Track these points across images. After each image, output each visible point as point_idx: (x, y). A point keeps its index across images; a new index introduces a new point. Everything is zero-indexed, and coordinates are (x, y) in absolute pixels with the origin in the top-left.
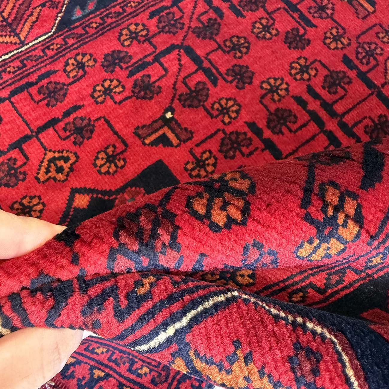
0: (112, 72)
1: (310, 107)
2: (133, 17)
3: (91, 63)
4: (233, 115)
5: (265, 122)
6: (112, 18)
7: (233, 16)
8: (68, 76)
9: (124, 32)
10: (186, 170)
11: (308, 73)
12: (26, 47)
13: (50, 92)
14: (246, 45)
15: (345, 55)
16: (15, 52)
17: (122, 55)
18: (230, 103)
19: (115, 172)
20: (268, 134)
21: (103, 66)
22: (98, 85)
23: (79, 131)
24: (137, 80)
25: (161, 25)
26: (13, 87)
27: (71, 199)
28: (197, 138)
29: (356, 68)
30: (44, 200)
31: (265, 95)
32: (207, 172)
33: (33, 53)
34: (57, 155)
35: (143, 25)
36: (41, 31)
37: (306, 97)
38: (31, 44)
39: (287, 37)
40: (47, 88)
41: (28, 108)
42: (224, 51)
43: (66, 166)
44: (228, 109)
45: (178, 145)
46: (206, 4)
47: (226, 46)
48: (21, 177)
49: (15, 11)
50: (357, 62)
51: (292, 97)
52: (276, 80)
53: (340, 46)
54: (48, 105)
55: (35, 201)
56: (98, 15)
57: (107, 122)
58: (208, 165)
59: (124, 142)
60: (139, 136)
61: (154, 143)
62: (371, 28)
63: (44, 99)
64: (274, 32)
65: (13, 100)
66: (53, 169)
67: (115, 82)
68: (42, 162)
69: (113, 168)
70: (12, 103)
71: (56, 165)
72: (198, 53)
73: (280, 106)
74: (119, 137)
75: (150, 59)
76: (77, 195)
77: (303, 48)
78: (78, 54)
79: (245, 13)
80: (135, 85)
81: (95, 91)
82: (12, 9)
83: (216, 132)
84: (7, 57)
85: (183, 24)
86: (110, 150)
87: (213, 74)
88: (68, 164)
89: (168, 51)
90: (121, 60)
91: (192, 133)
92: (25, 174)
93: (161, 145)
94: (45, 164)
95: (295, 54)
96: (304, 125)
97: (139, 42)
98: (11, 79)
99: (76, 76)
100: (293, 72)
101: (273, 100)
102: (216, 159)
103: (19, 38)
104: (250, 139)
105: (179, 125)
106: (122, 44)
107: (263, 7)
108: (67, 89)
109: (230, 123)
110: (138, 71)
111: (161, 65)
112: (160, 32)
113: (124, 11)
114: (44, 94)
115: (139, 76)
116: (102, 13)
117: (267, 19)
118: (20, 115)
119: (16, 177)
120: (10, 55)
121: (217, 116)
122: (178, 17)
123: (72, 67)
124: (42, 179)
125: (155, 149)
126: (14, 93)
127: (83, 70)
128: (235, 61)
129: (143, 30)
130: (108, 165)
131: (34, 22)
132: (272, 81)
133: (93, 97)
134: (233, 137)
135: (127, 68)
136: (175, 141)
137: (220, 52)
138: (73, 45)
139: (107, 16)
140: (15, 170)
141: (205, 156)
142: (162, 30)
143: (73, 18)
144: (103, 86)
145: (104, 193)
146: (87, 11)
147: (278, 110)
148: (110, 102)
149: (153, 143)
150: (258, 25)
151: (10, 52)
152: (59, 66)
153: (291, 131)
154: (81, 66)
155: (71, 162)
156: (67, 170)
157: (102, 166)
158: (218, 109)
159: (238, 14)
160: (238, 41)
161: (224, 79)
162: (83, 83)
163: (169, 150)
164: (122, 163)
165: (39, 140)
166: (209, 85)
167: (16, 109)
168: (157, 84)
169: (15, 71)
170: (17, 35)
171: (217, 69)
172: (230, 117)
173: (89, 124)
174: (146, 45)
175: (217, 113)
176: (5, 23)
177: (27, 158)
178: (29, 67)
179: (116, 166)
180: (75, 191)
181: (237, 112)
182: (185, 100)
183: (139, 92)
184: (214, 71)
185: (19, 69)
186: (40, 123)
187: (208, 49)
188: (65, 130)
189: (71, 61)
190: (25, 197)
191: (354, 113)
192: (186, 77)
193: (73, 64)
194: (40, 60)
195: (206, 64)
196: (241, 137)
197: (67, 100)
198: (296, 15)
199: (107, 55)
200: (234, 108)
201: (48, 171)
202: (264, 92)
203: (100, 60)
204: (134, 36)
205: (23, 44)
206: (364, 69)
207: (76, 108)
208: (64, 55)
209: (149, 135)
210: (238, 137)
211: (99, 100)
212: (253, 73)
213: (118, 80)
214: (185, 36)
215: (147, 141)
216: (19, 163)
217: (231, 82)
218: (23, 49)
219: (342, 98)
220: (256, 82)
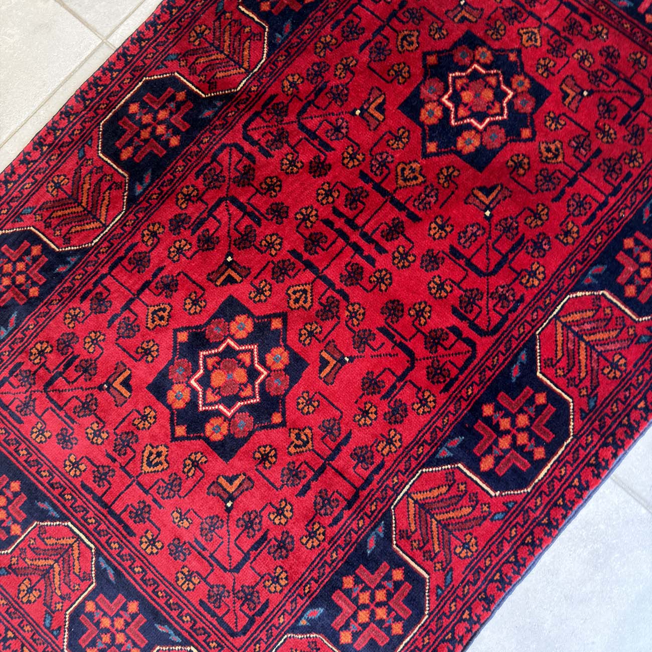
0: (179, 233)
1: (336, 226)
2: (183, 181)
3: (161, 230)
4: (278, 247)
5: (302, 246)
6: (166, 186)
7: (263, 159)
8: (147, 245)
9: (179, 197)
10: (251, 298)
11: (332, 196)
12: (108, 229)
13: (138, 261)
14: (279, 183)
15: (361, 172)
16: (102, 235)
17: (182, 217)
18: (274, 238)
19: (201, 311)
20: (306, 256)
21: (171, 231)
22: (171, 247)
23: (167, 286)
24: (199, 235)
25: (206, 183)
26: (109, 264)
27: (175, 337)
28: (254, 272)
29: (372, 180)
30: (157, 342)
31: (300, 224)
32: (266, 296)
33: (115, 232)
34: (156, 308)
35: (193, 186)
36: (116, 212)
37: (332, 218)
38: (111, 225)
39: (311, 167)
40: (134, 258)
41: (125, 277)
42: (262, 194)
43: (165, 314)
44: (272, 243)
45: (242, 281)
46: (238, 153)
47: (262, 188)
48: (136, 329)
49: (90, 199)
50: (371, 175)
51: (322, 220)
52: (306, 209)
53: (356, 163)
54: (139, 272)
55: (151, 344)
56: (155, 186)
57: (186, 275)
58: (266, 291)
59: (201, 288)
60: (211, 280)
61: (224, 283)
62: (381, 138)
63: (135, 267)
64: (299, 165)
65: (112, 274)
66: (156, 318)
67: (183, 242)
68: (147, 315)
69: (198, 309)
70: (112, 276)
71: (157, 315)
72: (241, 200)
73: (312, 231)
74: (197, 285)
75: (205, 215)
76: (178, 333)
77: (326, 174)
78: (149, 225)
79: (272, 152)
80: (199, 240)
81: (170, 252)
82: (88, 199)
83: (267, 264)
84: (97, 240)
85: (224, 177)
86: (193, 296)
87: (256, 216)
88: (166, 313)
89: (218, 204)
90: (183, 221)
91: (249, 269)
92: (138, 326)
93: (229, 284)
94: (150, 316)
95: (320, 181)
96: (334, 242)
97: (193, 202)
98: (106, 257)
99: (152, 244)
100: (320, 198)
101: (307, 227)
102: (270, 285)
103: (101, 222)
104: (293, 264)
105: (239, 265)
106: (181, 208)
107: (287, 142)
108: (149, 256)
109: (276, 254)
110: (199, 228)
111: (215, 218)
112: (207, 190)
113: (175, 177)
114: (134, 264)
115: (200, 232)
116: (158, 183)
117: (292, 154)
118: (122, 284)
119: (133, 330)
120: (99, 238)
121: (265, 251)
122: (218, 172)
123: (148, 237)
124: (151, 328)
125: (225, 288)
126: (112, 268)
127: (157, 237)
128: (272, 200)
129: (193, 191)
130: (194, 307)
131: (108, 206)
132: (304, 211)
133: (170, 258)
134: (280, 265)
135: (189, 228)
136: (238, 278)
137: (258, 195)
138: (143, 218)
139: (162, 185)
140: (131, 325)
141: (262, 285)
142: (209, 187)
143: (137, 194)
144: (175, 247)
145: (197, 327)
146: (145, 185)
147: (311, 235)
148: (184, 259)
149: (222, 284)
150: (285, 161)
151: (98, 236)
152: (137, 239)
153: (323, 250)
154: (154, 234)
155: (168, 311)
156: (166, 317)
157: (190, 309)
158: (265, 245)
159: (267, 154)
160: (272, 181)
161: (266, 218)
162: (160, 249)
163: (236, 286)
164: (204, 303)
165: (141, 300)
166: (255, 226)
167: (117, 281)
168: (215, 235)
169: (107, 251)
170: (98, 220)
171: (259, 211)
172: (275, 249)
173: (173, 280)
174: (199, 204)
175: (265, 248)
176: (86, 212)
177: (136, 315)
178: (116, 245)
179: (200, 307)
180: (176, 331)
181: (280, 244)
182: (239, 244)
183: (203, 245)
184: (257, 213)
185: (109, 248)
186: (137, 287)
187: (249, 195)
188: (157, 288)
189: (146, 232)
190: (143, 343)
191: (372, 222)
192: (236, 225)
193: (148, 234)
194: (123, 237)
195: (249, 209)
196: (287, 263)
197: (152, 264)
198: (316, 143)
199: (171, 220)
200: (278, 242)
201: (153, 321)
202: (298, 222)
203: (168, 226)
204: (188, 198)
205: (105, 226)
206: (377, 180)
207: (161, 269)
208: (139, 228)
209: (218, 278)
210: (284, 264)
211: (175, 259)
212: (288, 207)
213: (185, 240)
214: (228, 188)
215: (218, 284)
216: (132, 319)
217: (272, 220)
218: (107, 231)
219: (361, 212)
220: (291, 215)
